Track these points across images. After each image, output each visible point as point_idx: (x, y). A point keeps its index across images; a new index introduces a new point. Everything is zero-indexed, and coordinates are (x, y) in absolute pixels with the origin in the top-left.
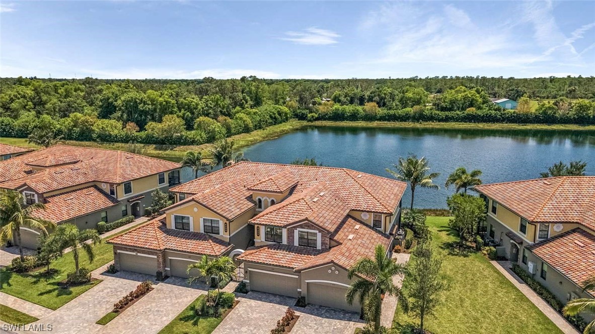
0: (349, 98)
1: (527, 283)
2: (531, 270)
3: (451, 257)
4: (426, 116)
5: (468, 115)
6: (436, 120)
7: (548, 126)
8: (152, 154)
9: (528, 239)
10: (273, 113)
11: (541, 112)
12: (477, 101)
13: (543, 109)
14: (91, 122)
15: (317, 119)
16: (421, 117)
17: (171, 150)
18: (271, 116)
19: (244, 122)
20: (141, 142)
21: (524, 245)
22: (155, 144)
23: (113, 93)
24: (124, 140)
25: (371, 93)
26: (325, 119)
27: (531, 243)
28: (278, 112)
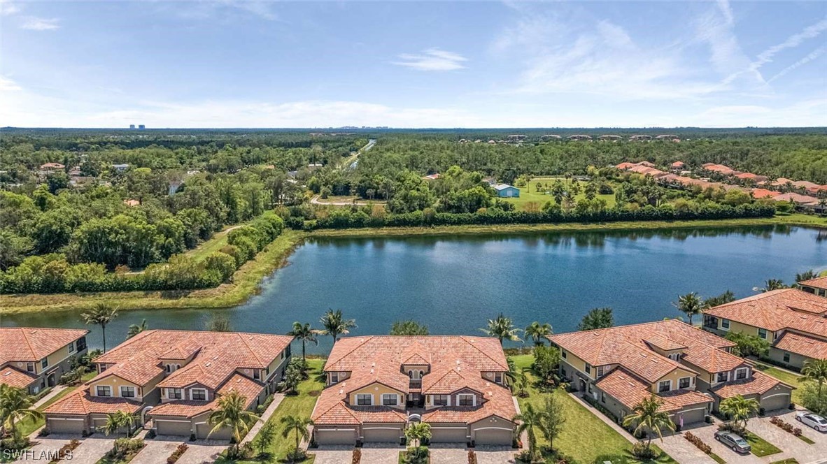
0: (331, 187)
1: (594, 406)
2: (596, 397)
3: (541, 393)
4: (438, 219)
5: (480, 216)
6: (448, 223)
7: (556, 225)
8: (165, 305)
9: (592, 376)
10: (269, 227)
11: (548, 211)
12: (484, 197)
13: (550, 208)
14: (61, 268)
15: (317, 227)
16: (431, 221)
17: (185, 296)
18: (267, 232)
19: (248, 247)
20: (138, 289)
21: (590, 381)
22: (159, 289)
23: (55, 218)
24: (114, 288)
25: (360, 182)
26: (325, 227)
27: (594, 380)
28: (273, 224)
